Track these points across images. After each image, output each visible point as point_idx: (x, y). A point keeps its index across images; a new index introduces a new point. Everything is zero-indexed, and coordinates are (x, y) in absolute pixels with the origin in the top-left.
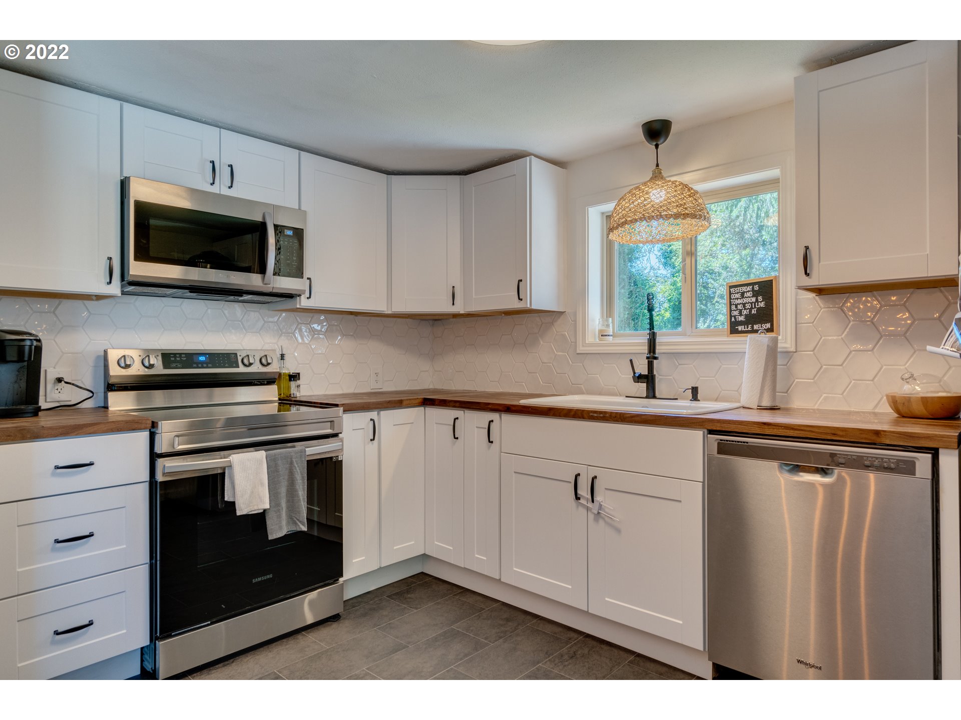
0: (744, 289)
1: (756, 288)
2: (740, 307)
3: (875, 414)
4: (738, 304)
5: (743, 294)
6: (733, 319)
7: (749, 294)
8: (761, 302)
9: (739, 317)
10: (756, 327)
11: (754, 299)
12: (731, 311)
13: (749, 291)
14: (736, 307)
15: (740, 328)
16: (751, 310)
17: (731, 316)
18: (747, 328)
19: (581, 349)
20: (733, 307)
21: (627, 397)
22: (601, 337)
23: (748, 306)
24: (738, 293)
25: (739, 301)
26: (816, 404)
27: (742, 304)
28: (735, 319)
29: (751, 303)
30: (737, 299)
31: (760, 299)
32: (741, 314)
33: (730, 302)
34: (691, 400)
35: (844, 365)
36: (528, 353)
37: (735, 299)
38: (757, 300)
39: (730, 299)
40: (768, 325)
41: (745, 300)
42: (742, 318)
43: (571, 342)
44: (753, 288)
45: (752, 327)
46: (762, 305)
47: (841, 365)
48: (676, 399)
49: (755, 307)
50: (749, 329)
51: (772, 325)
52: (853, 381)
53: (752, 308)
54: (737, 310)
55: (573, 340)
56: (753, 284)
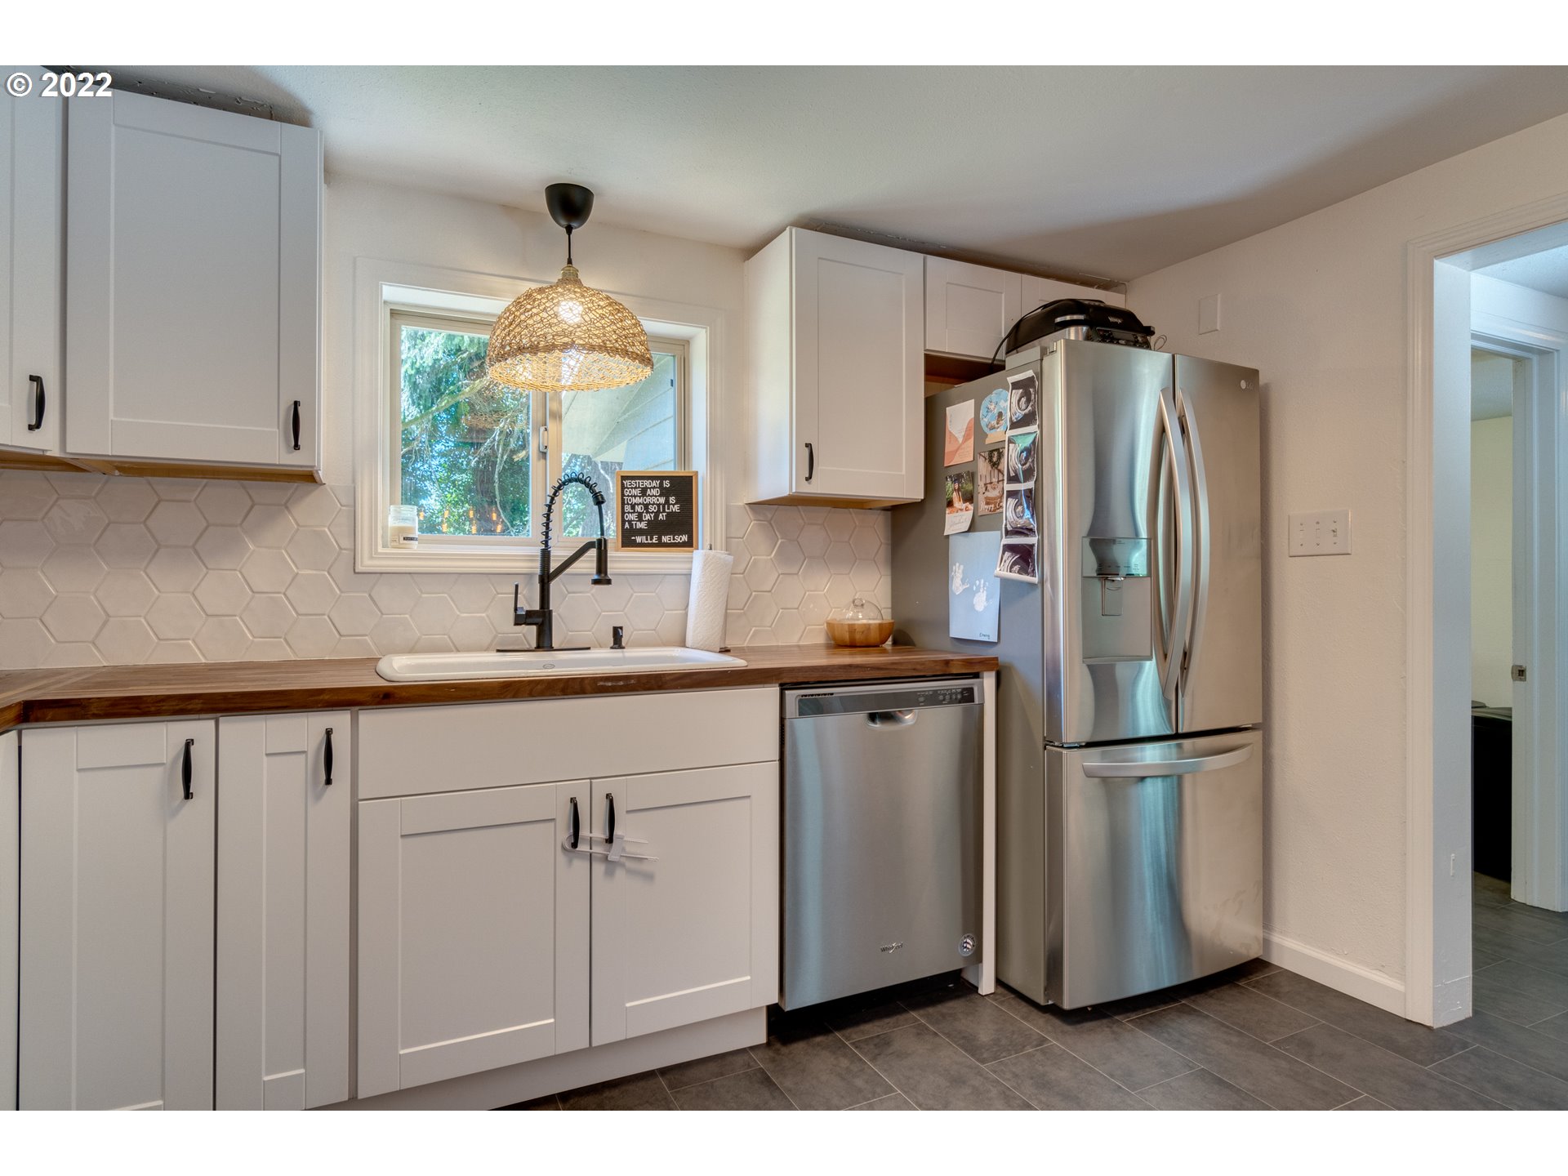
0: (647, 483)
1: (667, 484)
2: (638, 509)
3: (799, 646)
4: (635, 504)
5: (644, 492)
6: (627, 525)
7: (654, 492)
8: (674, 505)
9: (638, 523)
10: (665, 539)
11: (662, 500)
12: (623, 513)
13: (654, 487)
14: (633, 507)
15: (639, 539)
16: (657, 514)
17: (623, 522)
18: (651, 540)
19: (366, 563)
20: (628, 508)
21: (498, 651)
22: (402, 541)
23: (652, 509)
24: (635, 488)
25: (637, 500)
26: (745, 640)
27: (643, 504)
28: (631, 525)
29: (659, 505)
30: (635, 496)
31: (672, 499)
32: (640, 518)
33: (623, 500)
34: (612, 648)
35: (773, 591)
36: (205, 570)
37: (631, 496)
38: (667, 502)
39: (623, 495)
40: (685, 538)
41: (648, 500)
42: (642, 525)
43: (340, 548)
44: (661, 484)
45: (659, 539)
46: (676, 508)
47: (770, 591)
48: (589, 648)
49: (664, 511)
50: (654, 541)
51: (691, 538)
52: (781, 611)
53: (659, 512)
54: (634, 512)
55: (346, 543)
56: (662, 478)
